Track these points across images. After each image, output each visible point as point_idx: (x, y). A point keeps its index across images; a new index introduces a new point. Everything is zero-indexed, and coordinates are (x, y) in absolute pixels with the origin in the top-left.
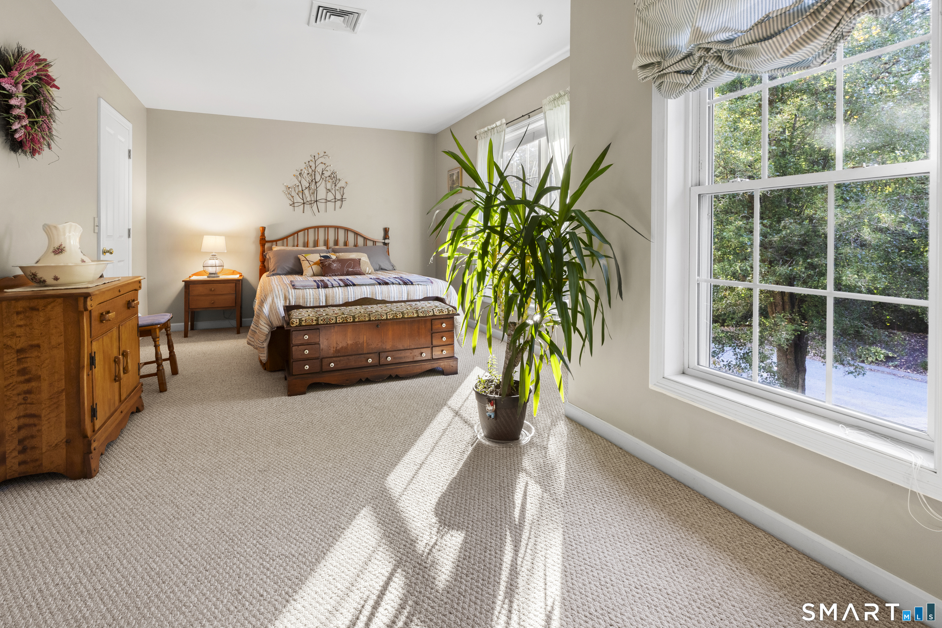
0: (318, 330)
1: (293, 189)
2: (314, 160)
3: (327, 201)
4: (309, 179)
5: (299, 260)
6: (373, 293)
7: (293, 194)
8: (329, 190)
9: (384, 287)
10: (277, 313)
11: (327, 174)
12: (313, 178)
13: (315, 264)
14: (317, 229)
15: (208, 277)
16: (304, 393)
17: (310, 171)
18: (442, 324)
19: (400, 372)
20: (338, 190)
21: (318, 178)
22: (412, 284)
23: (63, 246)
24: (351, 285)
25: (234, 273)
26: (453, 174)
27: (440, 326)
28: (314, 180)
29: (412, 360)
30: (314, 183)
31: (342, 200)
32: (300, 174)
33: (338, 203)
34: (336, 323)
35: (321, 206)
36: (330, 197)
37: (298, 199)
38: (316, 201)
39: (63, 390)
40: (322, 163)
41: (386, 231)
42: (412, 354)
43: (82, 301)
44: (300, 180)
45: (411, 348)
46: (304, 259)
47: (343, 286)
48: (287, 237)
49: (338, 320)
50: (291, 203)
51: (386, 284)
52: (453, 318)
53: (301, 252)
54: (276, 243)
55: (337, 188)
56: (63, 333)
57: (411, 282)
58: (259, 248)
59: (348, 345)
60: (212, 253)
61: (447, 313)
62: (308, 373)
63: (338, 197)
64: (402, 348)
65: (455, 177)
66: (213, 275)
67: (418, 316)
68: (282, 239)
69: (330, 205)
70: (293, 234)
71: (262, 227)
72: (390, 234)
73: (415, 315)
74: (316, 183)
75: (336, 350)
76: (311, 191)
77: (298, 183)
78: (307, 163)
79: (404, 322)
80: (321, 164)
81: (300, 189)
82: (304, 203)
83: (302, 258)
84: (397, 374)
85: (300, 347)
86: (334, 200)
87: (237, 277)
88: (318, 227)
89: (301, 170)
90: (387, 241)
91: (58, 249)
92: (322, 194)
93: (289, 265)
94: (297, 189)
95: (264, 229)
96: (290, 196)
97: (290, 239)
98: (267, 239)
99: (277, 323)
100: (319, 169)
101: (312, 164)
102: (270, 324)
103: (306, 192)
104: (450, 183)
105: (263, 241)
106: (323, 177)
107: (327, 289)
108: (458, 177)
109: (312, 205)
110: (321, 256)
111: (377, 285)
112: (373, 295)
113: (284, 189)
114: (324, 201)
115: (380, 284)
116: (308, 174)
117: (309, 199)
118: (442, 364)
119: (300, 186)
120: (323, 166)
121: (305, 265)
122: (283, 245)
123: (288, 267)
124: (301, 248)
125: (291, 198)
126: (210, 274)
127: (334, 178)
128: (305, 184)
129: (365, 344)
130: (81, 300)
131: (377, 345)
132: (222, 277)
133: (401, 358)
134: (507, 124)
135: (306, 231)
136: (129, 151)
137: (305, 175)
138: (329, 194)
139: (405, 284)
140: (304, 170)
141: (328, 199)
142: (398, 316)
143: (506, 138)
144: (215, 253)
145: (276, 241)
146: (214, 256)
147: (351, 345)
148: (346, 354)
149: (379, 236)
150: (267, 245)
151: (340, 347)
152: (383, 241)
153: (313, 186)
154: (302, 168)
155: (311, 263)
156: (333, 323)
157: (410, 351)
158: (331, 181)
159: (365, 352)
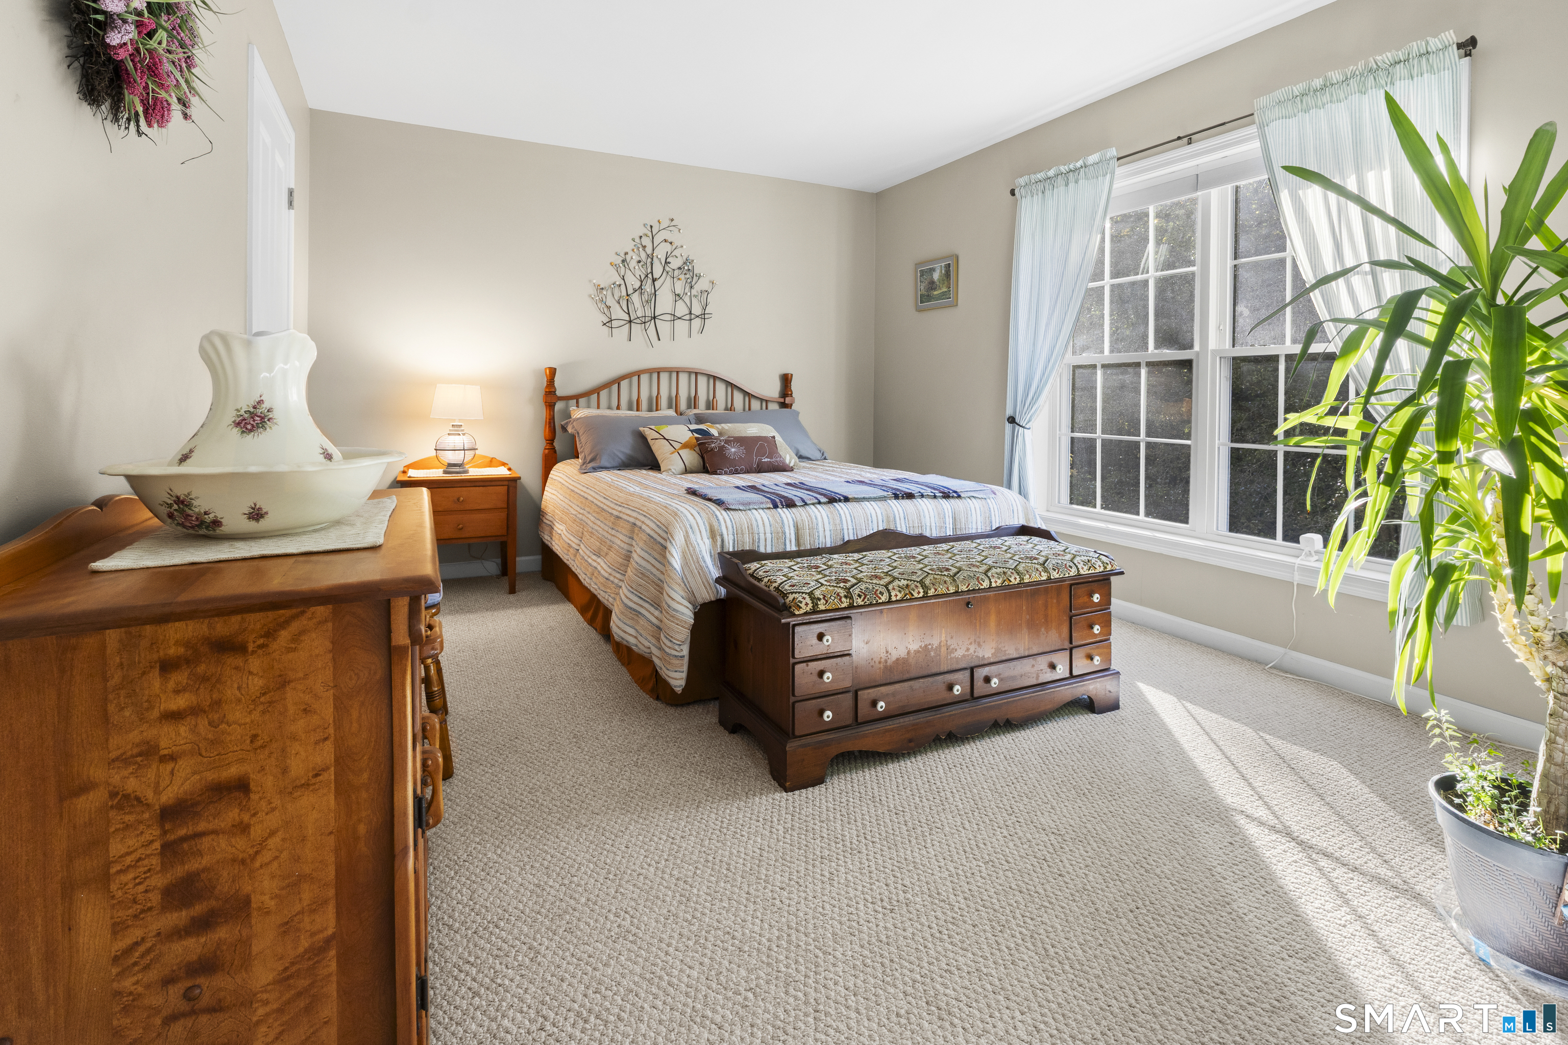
0: (849, 621)
1: (609, 292)
2: (650, 234)
3: (675, 318)
4: (640, 272)
5: (643, 438)
6: (888, 517)
7: (610, 301)
8: (678, 295)
9: (906, 503)
10: (701, 570)
11: (675, 263)
12: (649, 270)
13: (685, 446)
14: (655, 376)
15: (445, 472)
16: (818, 781)
17: (643, 256)
18: (1091, 595)
19: (1014, 713)
20: (695, 296)
21: (658, 270)
22: (959, 497)
23: (266, 405)
24: (840, 501)
25: (492, 462)
26: (933, 270)
27: (1086, 599)
28: (650, 276)
29: (1034, 682)
30: (650, 281)
31: (703, 316)
32: (623, 261)
33: (697, 323)
34: (890, 602)
35: (664, 327)
36: (681, 310)
37: (618, 313)
38: (655, 318)
39: (328, 941)
40: (666, 241)
41: (786, 380)
42: (1035, 669)
43: (405, 610)
44: (622, 274)
45: (1031, 652)
46: (658, 436)
47: (825, 503)
48: (597, 390)
49: (893, 594)
50: (606, 320)
51: (910, 496)
52: (1109, 579)
53: (647, 422)
54: (577, 402)
55: (694, 292)
56: (331, 731)
57: (955, 492)
58: (543, 412)
59: (909, 653)
60: (454, 420)
61: (1102, 569)
62: (832, 728)
63: (697, 310)
64: (1015, 656)
65: (936, 276)
66: (457, 469)
67: (1049, 578)
68: (587, 394)
69: (681, 326)
70: (607, 385)
71: (550, 368)
72: (795, 386)
73: (1044, 577)
74: (654, 280)
75: (886, 667)
76: (645, 297)
77: (619, 281)
78: (637, 240)
79: (1019, 594)
80: (664, 243)
81: (624, 293)
82: (630, 322)
83: (650, 434)
84: (1008, 717)
85: (811, 664)
86: (687, 317)
87: (502, 472)
88: (659, 371)
89: (626, 254)
90: (788, 400)
91: (253, 415)
92: (664, 303)
93: (624, 447)
94: (616, 291)
95: (552, 373)
96: (603, 306)
97: (604, 394)
98: (559, 393)
99: (705, 595)
100: (660, 253)
101: (647, 241)
102: (691, 598)
103: (635, 298)
104: (922, 287)
105: (550, 396)
106: (667, 269)
107: (794, 510)
108: (947, 275)
109: (647, 325)
110: (692, 431)
111: (890, 498)
112: (888, 522)
113: (593, 291)
114: (668, 317)
115: (896, 497)
116: (639, 262)
117: (640, 314)
118: (1091, 687)
119: (623, 287)
120: (667, 247)
121: (661, 449)
122: (589, 407)
123: (623, 452)
124: (644, 414)
125: (606, 310)
126: (450, 465)
127: (688, 269)
128: (633, 282)
129: (943, 649)
130: (401, 607)
131: (968, 650)
132: (475, 472)
133: (1013, 678)
134: (1119, 159)
135: (635, 378)
136: (291, 193)
137: (633, 264)
138: (680, 303)
139: (946, 496)
140: (631, 253)
141: (678, 314)
142: (1012, 579)
143: (1115, 186)
144: (460, 420)
145: (577, 397)
146: (457, 429)
147: (917, 652)
148: (905, 677)
149: (772, 390)
150: (559, 406)
151: (894, 659)
152: (782, 400)
153: (648, 287)
154: (629, 250)
155: (677, 446)
156: (883, 603)
157: (1030, 661)
158: (682, 277)
159: (944, 668)
